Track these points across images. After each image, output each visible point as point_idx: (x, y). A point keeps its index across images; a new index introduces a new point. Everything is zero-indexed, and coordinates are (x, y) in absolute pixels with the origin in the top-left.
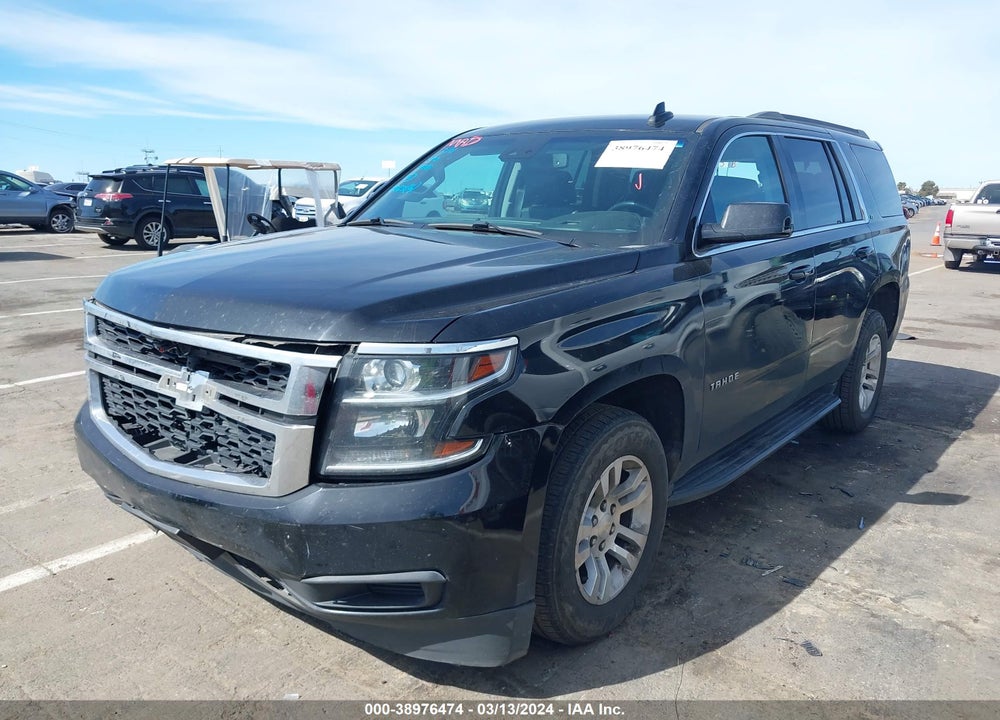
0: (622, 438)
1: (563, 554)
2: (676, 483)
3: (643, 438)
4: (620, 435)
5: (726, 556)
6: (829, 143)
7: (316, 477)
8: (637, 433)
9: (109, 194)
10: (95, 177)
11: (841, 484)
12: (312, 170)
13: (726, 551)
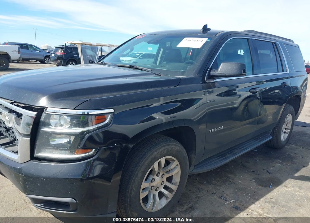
0: (164, 150)
1: (132, 194)
2: (195, 166)
3: (175, 150)
4: (163, 148)
5: (214, 194)
6: (275, 43)
7: (33, 157)
8: (172, 148)
9: (60, 52)
10: (56, 47)
11: (268, 168)
12: (110, 47)
13: (215, 192)
